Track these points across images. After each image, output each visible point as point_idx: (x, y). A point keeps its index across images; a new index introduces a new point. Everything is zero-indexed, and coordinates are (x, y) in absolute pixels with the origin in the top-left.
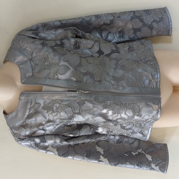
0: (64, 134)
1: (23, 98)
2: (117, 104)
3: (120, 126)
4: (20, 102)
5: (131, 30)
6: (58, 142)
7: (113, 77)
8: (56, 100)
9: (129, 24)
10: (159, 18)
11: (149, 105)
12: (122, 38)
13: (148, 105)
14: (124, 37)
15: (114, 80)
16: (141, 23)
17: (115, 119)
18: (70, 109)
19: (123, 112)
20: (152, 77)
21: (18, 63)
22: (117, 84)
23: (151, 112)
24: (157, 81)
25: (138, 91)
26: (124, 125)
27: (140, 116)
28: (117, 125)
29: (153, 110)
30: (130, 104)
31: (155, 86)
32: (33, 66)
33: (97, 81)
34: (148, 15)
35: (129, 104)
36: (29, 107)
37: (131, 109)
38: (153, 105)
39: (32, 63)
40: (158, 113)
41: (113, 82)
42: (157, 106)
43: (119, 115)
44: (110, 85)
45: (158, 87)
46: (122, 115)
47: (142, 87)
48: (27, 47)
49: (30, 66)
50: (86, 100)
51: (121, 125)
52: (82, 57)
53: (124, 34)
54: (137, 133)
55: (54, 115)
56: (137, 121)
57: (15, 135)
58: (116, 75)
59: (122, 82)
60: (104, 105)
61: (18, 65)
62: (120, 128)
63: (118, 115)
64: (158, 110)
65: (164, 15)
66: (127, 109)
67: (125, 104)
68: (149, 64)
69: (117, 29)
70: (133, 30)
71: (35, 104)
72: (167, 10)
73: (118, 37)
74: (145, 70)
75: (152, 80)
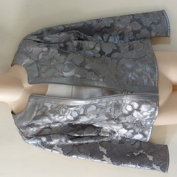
0: (69, 134)
3: (122, 125)
6: (63, 140)
13: (146, 103)
14: (124, 39)
16: (140, 25)
20: (151, 77)
23: (150, 109)
24: (155, 80)
26: (126, 124)
27: (140, 111)
28: (119, 124)
29: (152, 108)
31: (153, 85)
34: (146, 18)
36: (37, 109)
37: (131, 105)
40: (156, 110)
47: (141, 86)
48: (33, 50)
51: (122, 123)
53: (124, 36)
57: (23, 134)
64: (156, 108)
65: (162, 17)
68: (148, 63)
69: (118, 32)
70: (132, 32)
71: (42, 107)
72: (165, 13)
73: (119, 39)
74: (144, 69)
75: (150, 79)
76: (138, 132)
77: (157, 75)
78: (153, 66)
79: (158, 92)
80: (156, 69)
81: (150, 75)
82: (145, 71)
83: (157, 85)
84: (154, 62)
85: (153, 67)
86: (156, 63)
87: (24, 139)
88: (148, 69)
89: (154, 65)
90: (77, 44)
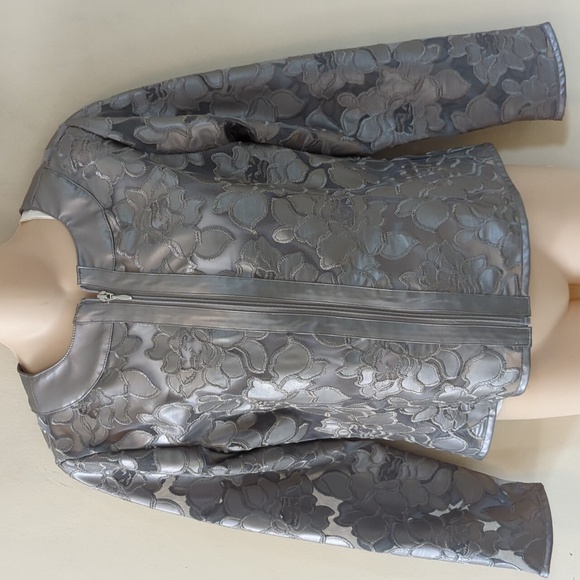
0: (214, 445)
1: (85, 318)
2: (389, 348)
3: (395, 414)
4: (78, 331)
5: (434, 105)
6: (196, 469)
7: (378, 257)
8: (194, 328)
9: (427, 85)
10: (525, 62)
11: (491, 350)
12: (407, 131)
13: (488, 352)
14: (412, 127)
15: (380, 269)
16: (466, 83)
17: (380, 395)
18: (236, 359)
19: (410, 375)
20: (505, 262)
21: (68, 220)
22: (391, 283)
23: (499, 375)
24: (520, 274)
25: (458, 304)
26: (408, 412)
27: (463, 385)
28: (385, 411)
29: (506, 369)
30: (432, 348)
31: (513, 291)
32: (116, 230)
33: (326, 271)
34: (488, 54)
35: (428, 346)
36: (105, 346)
37: (436, 365)
38: (506, 350)
39: (113, 221)
40: (518, 377)
41: (377, 275)
42: (517, 355)
43: (396, 384)
44: (369, 284)
45: (523, 293)
46: (404, 384)
47: (472, 293)
48: (97, 170)
49: (106, 231)
50: (289, 334)
51: (397, 410)
52: (276, 196)
53: (412, 117)
54: (449, 435)
55: (184, 379)
56: (449, 400)
57: (57, 442)
58: (387, 251)
59: (408, 275)
60: (349, 349)
61: (67, 227)
62: (396, 421)
63: (392, 384)
64: (520, 369)
65: (543, 51)
66: (420, 363)
67: (415, 347)
68: (495, 215)
69: (390, 104)
70: (439, 106)
71: (124, 337)
72: (551, 35)
73: (393, 128)
74: (481, 236)
75: (503, 269)
76: (450, 433)
77: (526, 255)
78: (513, 223)
79: (527, 315)
80: (524, 236)
81: (502, 254)
82: (485, 241)
83: (527, 293)
84: (514, 212)
85: (511, 227)
86: (522, 214)
87: (60, 461)
88: (496, 233)
89: (515, 220)
90: (250, 163)
